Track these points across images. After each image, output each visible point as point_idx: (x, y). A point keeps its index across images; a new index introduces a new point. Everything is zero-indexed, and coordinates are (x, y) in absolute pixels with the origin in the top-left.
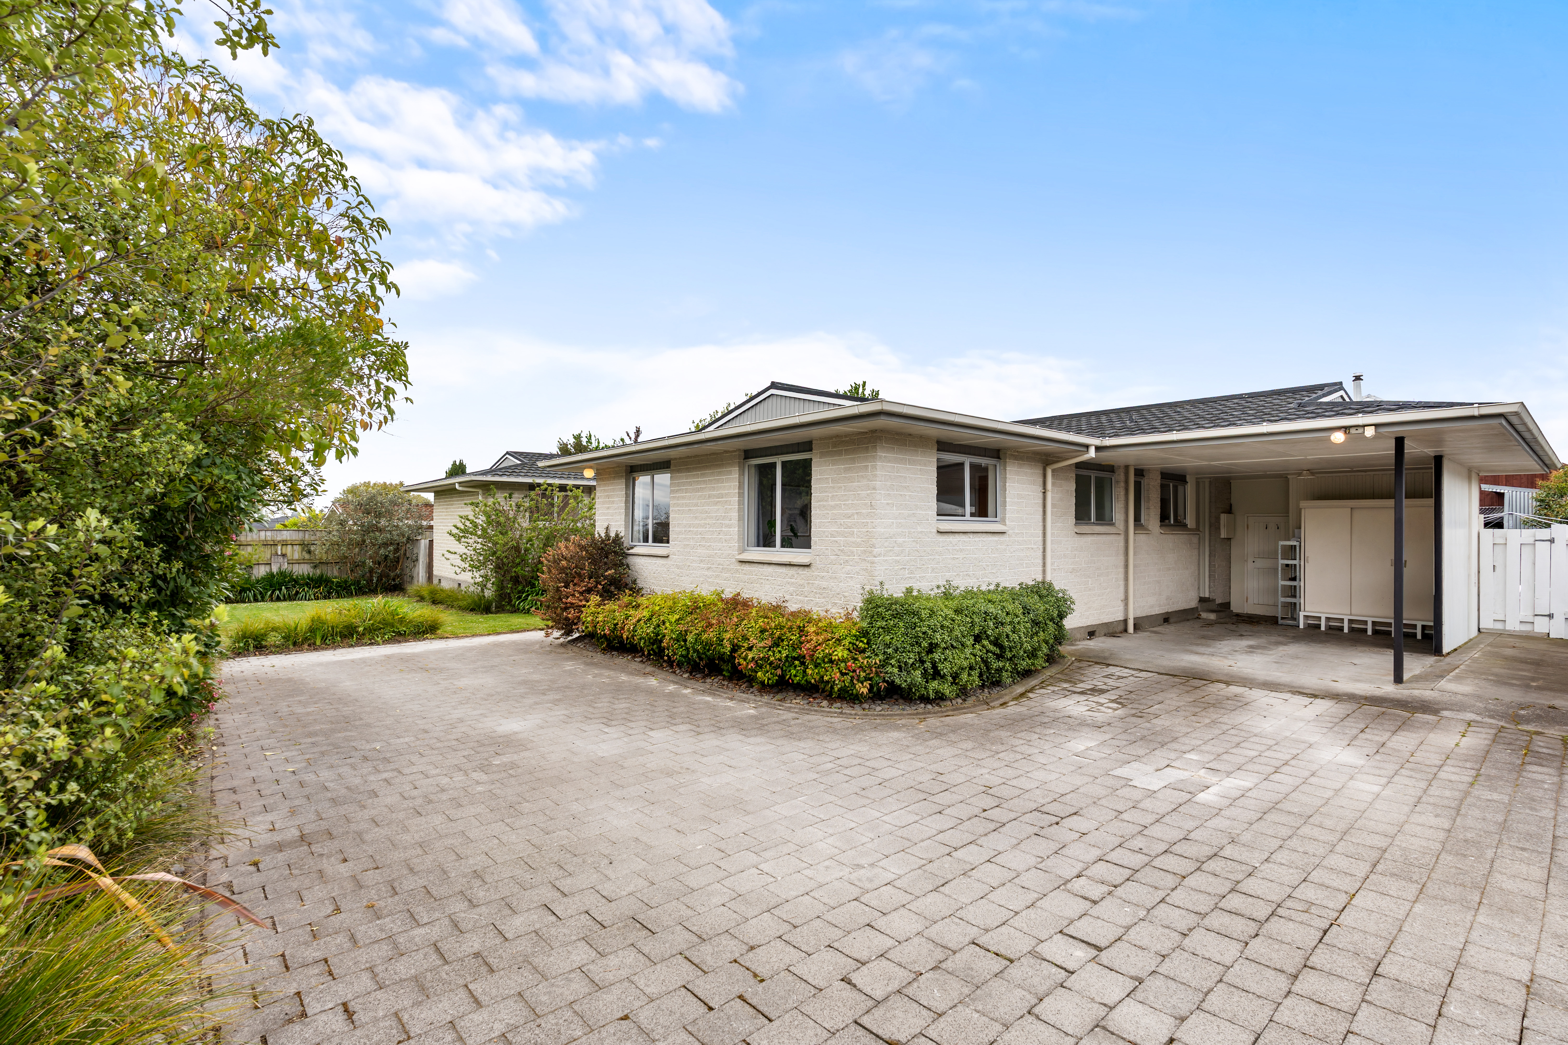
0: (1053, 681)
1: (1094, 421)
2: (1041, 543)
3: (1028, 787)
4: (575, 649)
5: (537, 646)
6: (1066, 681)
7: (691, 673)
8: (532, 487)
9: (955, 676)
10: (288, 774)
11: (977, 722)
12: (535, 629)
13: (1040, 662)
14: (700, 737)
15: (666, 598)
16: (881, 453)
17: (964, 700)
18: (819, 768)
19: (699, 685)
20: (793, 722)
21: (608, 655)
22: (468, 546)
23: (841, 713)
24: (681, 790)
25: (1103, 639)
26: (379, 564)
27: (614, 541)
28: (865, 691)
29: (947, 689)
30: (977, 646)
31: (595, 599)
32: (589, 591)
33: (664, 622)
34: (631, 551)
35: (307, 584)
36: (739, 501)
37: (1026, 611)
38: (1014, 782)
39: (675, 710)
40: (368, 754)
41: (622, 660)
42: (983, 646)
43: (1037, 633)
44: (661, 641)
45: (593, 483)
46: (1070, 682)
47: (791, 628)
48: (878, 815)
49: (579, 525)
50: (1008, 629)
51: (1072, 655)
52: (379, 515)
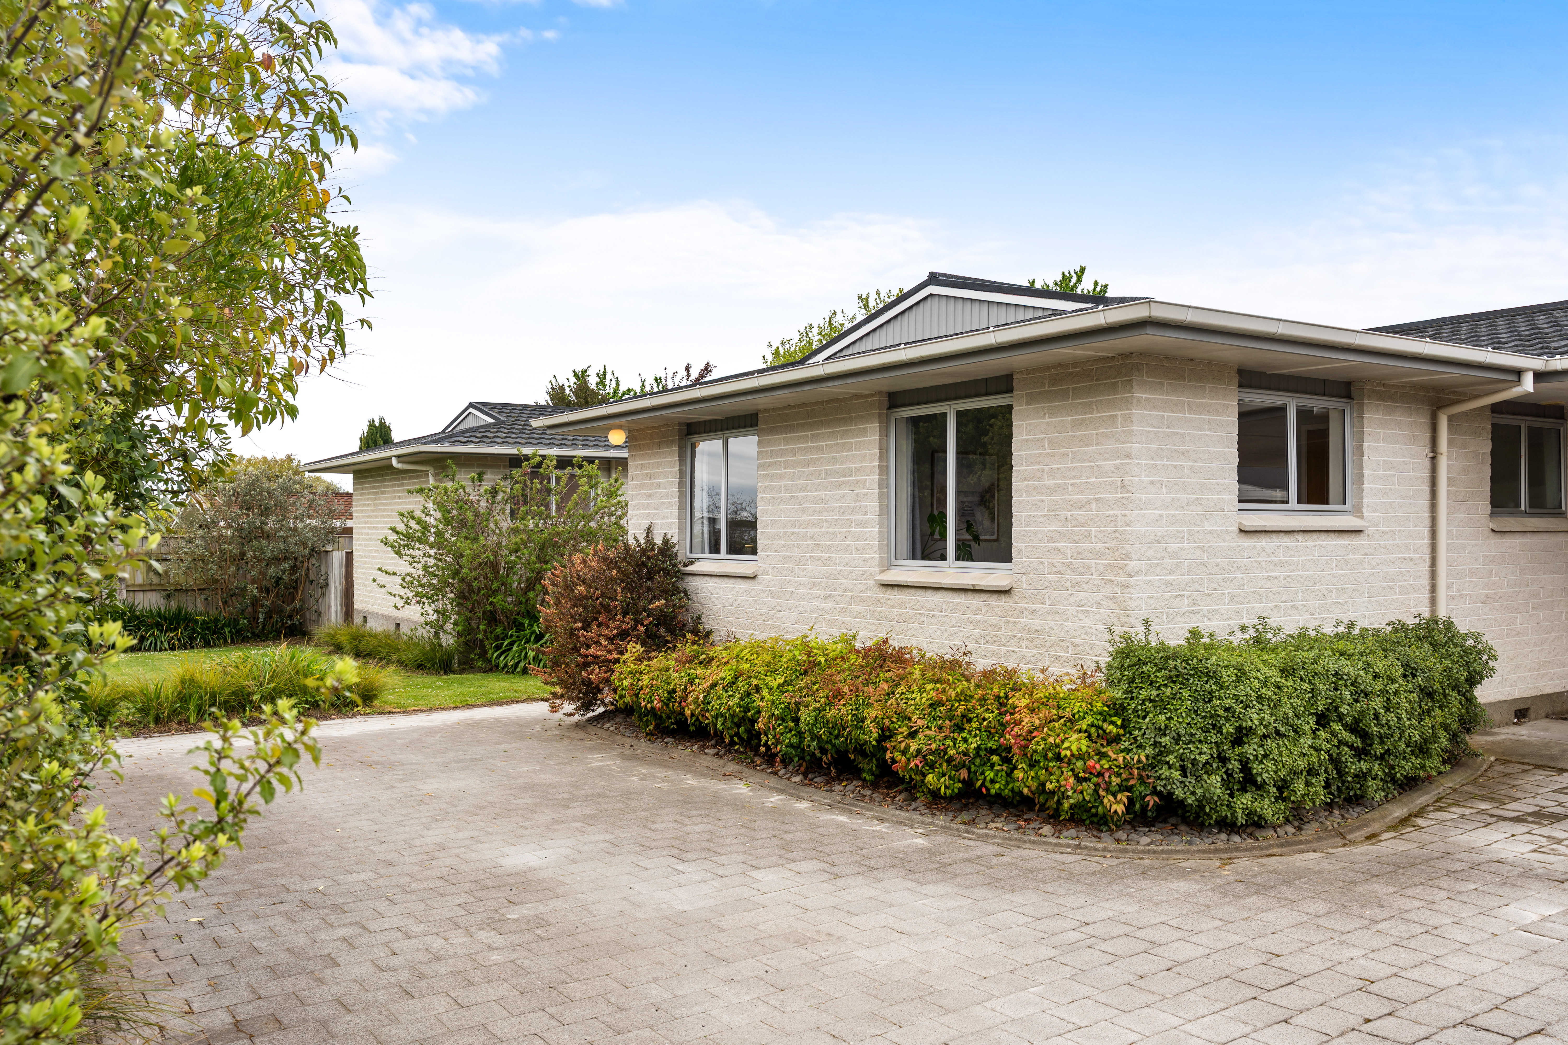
0: (1457, 798)
1: (1522, 326)
2: (1427, 550)
3: (1441, 982)
4: (601, 733)
5: (538, 728)
6: (1484, 798)
7: (805, 775)
8: (515, 461)
9: (1283, 786)
10: (193, 927)
11: (1326, 867)
12: (529, 700)
13: (1434, 763)
14: (840, 882)
15: (758, 648)
16: (1140, 394)
17: (1299, 829)
18: (1057, 940)
19: (822, 796)
20: (995, 861)
21: (659, 745)
22: (413, 561)
23: (1079, 847)
24: (825, 969)
25: (1544, 723)
26: (268, 591)
27: (662, 551)
28: (1120, 808)
29: (1267, 808)
30: (1322, 734)
31: (635, 648)
32: (624, 635)
33: (758, 689)
34: (690, 568)
35: (158, 625)
36: (880, 481)
37: (1410, 671)
38: (1415, 974)
39: (788, 837)
40: (307, 898)
41: (683, 752)
42: (1334, 734)
43: (1429, 711)
44: (753, 721)
45: (624, 454)
46: (1491, 799)
47: (983, 699)
48: (1176, 1021)
49: (593, 524)
50: (1377, 703)
51: (1490, 751)
52: (265, 512)
